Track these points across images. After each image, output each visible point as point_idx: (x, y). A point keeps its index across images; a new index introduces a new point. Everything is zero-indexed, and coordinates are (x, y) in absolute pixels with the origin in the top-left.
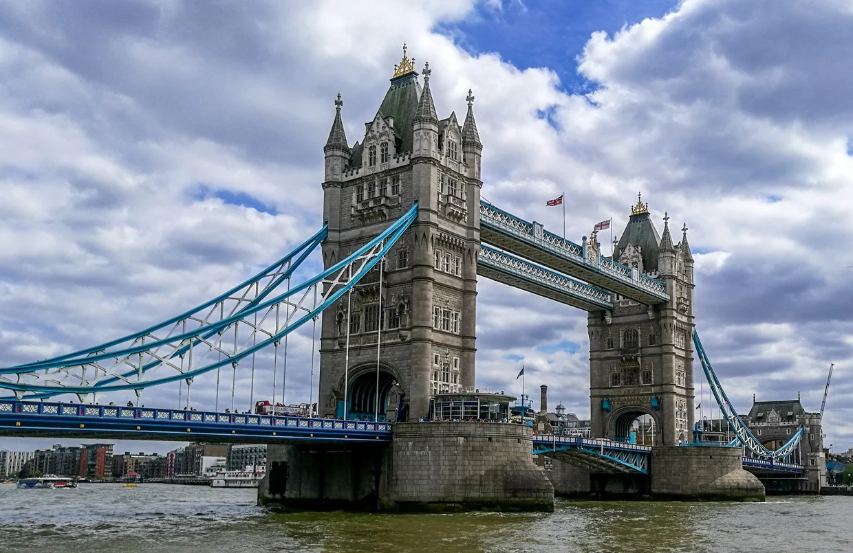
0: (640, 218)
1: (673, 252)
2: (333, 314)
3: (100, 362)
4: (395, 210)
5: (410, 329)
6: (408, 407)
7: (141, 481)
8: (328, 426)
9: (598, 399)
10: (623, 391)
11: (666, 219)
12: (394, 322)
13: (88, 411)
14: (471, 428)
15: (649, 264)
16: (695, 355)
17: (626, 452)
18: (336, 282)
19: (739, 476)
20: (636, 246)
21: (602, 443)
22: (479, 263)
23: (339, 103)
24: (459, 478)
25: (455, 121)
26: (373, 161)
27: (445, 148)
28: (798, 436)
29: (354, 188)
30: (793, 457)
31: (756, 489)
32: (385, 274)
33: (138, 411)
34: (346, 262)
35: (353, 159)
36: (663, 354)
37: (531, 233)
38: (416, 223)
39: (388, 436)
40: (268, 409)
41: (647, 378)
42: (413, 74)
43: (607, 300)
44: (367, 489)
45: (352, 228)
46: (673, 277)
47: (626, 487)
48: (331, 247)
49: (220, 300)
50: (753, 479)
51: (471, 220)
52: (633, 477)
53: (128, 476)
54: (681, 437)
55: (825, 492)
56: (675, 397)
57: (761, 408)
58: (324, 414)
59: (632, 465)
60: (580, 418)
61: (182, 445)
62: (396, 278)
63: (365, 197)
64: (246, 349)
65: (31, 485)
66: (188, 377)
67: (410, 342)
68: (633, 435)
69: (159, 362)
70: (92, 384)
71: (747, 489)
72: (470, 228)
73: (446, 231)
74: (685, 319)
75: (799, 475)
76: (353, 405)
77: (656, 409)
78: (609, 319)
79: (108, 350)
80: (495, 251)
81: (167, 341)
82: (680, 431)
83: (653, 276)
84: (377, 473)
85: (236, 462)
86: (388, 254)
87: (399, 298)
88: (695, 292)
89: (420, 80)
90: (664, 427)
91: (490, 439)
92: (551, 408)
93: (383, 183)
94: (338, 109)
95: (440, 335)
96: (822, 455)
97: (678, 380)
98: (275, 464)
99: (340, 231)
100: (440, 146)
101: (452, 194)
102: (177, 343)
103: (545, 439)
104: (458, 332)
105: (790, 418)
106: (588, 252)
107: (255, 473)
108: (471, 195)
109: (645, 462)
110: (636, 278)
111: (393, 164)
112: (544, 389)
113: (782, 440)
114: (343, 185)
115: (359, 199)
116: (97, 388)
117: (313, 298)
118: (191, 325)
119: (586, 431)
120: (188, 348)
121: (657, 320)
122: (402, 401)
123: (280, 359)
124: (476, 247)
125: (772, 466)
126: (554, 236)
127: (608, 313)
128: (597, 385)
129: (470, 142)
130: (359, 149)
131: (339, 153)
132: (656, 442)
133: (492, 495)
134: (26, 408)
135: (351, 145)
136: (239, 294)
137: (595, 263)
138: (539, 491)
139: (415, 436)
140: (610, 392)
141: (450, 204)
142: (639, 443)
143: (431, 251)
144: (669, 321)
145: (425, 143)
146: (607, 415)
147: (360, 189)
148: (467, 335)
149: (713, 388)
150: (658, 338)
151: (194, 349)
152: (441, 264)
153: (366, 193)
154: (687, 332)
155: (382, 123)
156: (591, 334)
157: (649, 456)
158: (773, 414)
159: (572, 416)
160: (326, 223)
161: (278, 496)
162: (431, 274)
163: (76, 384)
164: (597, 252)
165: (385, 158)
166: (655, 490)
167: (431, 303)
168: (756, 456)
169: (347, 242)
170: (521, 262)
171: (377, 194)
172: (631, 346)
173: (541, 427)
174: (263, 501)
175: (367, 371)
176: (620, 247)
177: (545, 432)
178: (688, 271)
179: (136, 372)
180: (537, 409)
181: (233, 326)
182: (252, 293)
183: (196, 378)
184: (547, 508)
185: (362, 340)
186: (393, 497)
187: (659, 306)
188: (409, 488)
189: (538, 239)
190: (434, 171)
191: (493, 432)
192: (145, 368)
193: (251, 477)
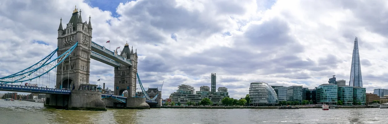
0: (127, 47)
1: (133, 55)
2: (59, 67)
3: (15, 77)
4: (73, 43)
5: (76, 70)
6: (75, 87)
7: (22, 100)
8: (58, 90)
9: (116, 87)
10: (121, 85)
11: (132, 47)
12: (72, 68)
13: (13, 86)
14: (88, 92)
15: (128, 57)
16: (137, 78)
17: (121, 98)
18: (60, 60)
19: (145, 104)
20: (125, 53)
21: (116, 96)
22: (91, 55)
23: (61, 20)
24: (85, 102)
25: (86, 23)
26: (68, 33)
27: (84, 29)
28: (157, 96)
29: (64, 39)
30: (156, 100)
31: (148, 107)
32: (70, 58)
33: (22, 86)
34: (62, 55)
35: (64, 32)
36: (130, 77)
37: (103, 49)
38: (77, 46)
39: (70, 93)
40: (27, 85)
41: (127, 82)
42: (77, 12)
43: (118, 65)
44: (66, 104)
45: (64, 48)
46: (133, 60)
47: (121, 106)
48: (59, 52)
49: (37, 64)
50: (148, 105)
51: (89, 46)
52: (123, 103)
53: (20, 99)
54: (133, 95)
55: (162, 107)
56: (132, 87)
57: (150, 90)
58: (57, 88)
59: (123, 101)
60: (112, 90)
61: (30, 93)
62: (73, 59)
63: (66, 41)
64: (42, 74)
65: (7, 100)
66: (31, 80)
67: (75, 73)
68: (123, 95)
69: (25, 77)
70: (14, 81)
71: (146, 107)
72: (89, 47)
73: (84, 48)
74: (135, 70)
75: (156, 104)
76: (63, 86)
77: (128, 89)
78: (119, 69)
79: (17, 74)
80: (94, 53)
81: (27, 73)
82: (133, 94)
83: (129, 60)
84: (68, 101)
85: (40, 97)
86: (71, 53)
87: (73, 63)
88: (138, 64)
89: (79, 14)
90: (130, 93)
91: (92, 94)
92: (106, 88)
93: (70, 37)
94: (61, 21)
95: (82, 71)
96: (161, 100)
97: (133, 83)
98: (47, 98)
99: (61, 48)
100: (83, 29)
101: (85, 40)
102: (29, 73)
103: (104, 95)
104: (86, 71)
105: (156, 92)
106: (115, 54)
107: (43, 100)
108: (90, 40)
109: (125, 101)
110: (125, 60)
111: (73, 33)
112: (104, 84)
113: (153, 97)
114: (62, 38)
115: (65, 41)
116: (15, 82)
117: (55, 63)
118: (31, 69)
119: (113, 93)
120: (31, 74)
121: (129, 70)
122: (73, 85)
123: (49, 76)
124: (90, 52)
125: (151, 102)
126: (108, 50)
127: (119, 68)
128: (116, 84)
129: (90, 28)
130: (65, 30)
131: (61, 31)
132: (128, 96)
133: (92, 106)
134: (3, 85)
135: (64, 29)
136: (40, 63)
137: (116, 56)
138: (102, 106)
139: (76, 93)
140: (118, 85)
141: (85, 42)
142: (124, 96)
143: (80, 53)
144: (132, 70)
145: (79, 28)
146: (118, 90)
147: (65, 39)
148: (88, 71)
149: (140, 85)
150: (129, 74)
151: (32, 74)
152: (83, 56)
153: (67, 40)
154: (136, 73)
155: (70, 24)
156: (115, 72)
157: (126, 99)
158: (152, 91)
159: (110, 90)
160: (58, 47)
161: (48, 105)
162: (80, 58)
163: (11, 81)
164: (117, 54)
165: (71, 32)
166: (127, 106)
167: (80, 64)
168: (148, 100)
169: (62, 51)
170: (100, 55)
171: (69, 40)
172: (123, 75)
173: (103, 92)
174: (45, 106)
175: (66, 79)
176: (122, 53)
177: (104, 93)
178: (136, 59)
179: (21, 79)
180: (102, 88)
181: (39, 69)
182: (43, 62)
183: (32, 80)
184: (104, 110)
185: (65, 72)
186: (71, 106)
187: (130, 67)
188: (75, 104)
189: (104, 50)
190: (81, 35)
191: (93, 93)
192: (23, 78)
193: (42, 100)
